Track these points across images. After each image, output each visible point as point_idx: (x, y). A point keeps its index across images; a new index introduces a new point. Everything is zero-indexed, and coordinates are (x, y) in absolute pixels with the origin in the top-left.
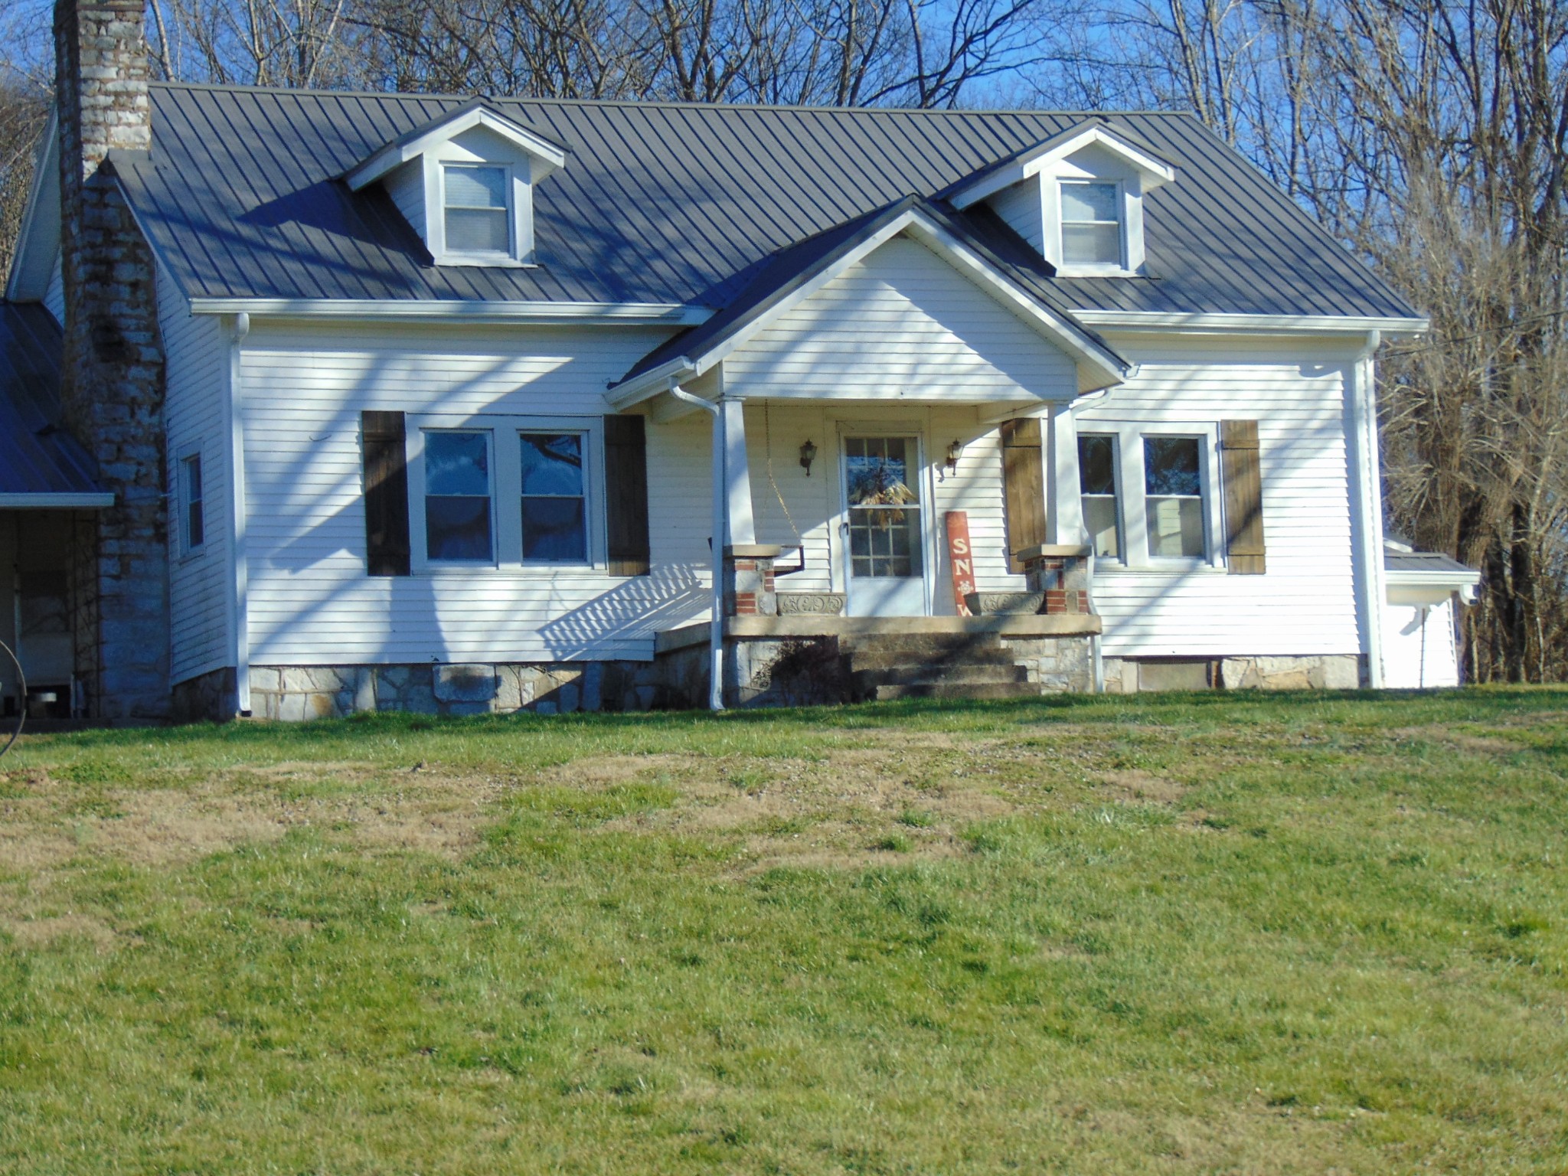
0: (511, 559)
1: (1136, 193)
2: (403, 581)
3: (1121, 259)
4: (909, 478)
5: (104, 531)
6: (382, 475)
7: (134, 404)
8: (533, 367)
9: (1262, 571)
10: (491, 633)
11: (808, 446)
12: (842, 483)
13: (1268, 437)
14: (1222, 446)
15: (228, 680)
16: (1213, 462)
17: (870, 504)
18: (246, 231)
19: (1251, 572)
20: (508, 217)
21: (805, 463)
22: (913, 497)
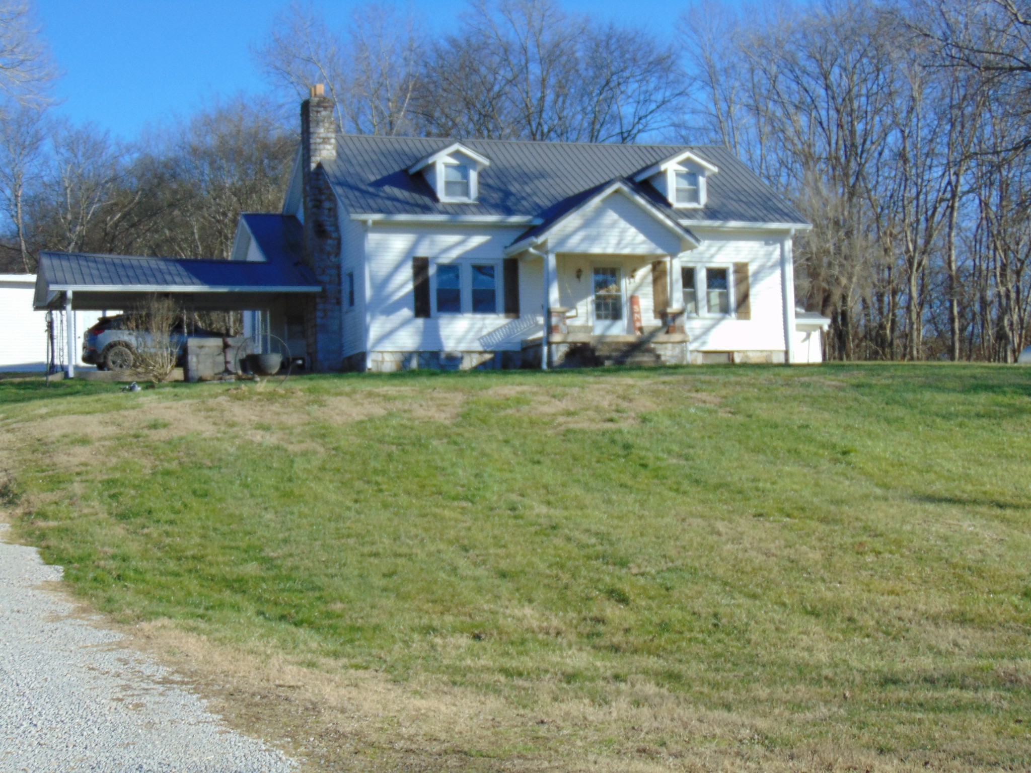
0: (467, 311)
1: (703, 175)
2: (429, 321)
3: (698, 201)
4: (617, 283)
5: (318, 300)
6: (420, 280)
7: (329, 254)
8: (477, 240)
9: (749, 319)
10: (459, 341)
11: (580, 271)
12: (592, 285)
13: (752, 269)
14: (735, 272)
15: (362, 357)
16: (731, 278)
17: (602, 292)
18: (371, 189)
19: (745, 319)
20: (468, 184)
21: (578, 277)
22: (619, 290)
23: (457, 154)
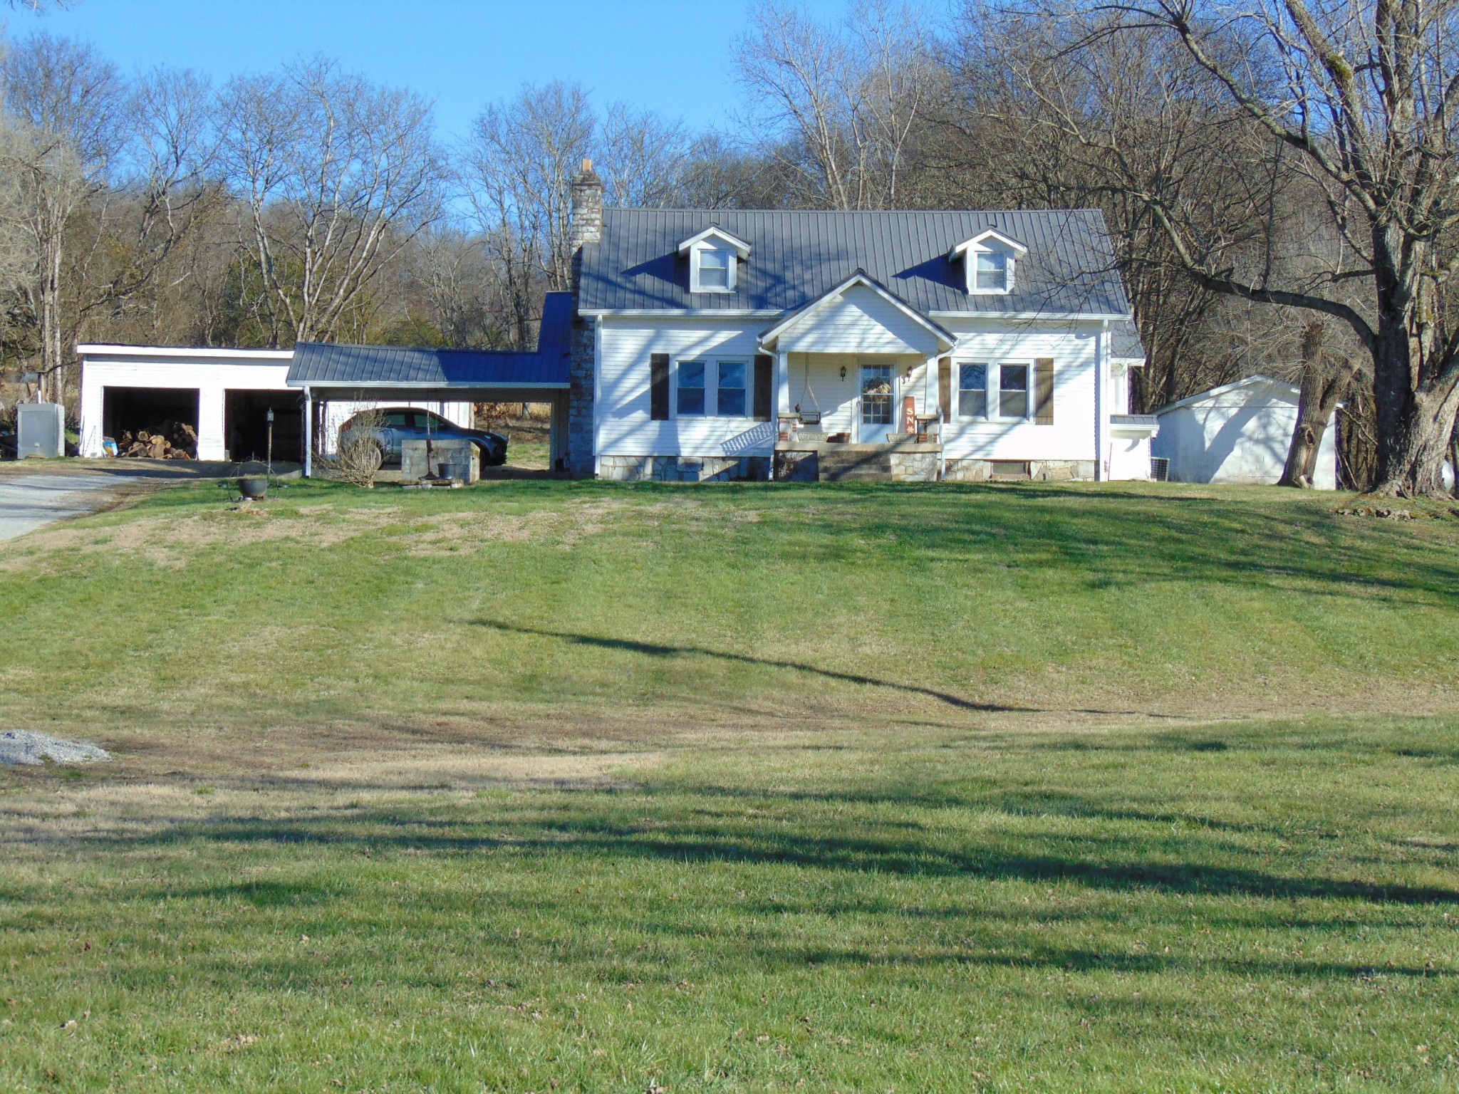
0: (711, 414)
1: (1012, 257)
2: (665, 422)
3: (1004, 287)
4: (890, 382)
5: (572, 397)
6: (659, 377)
8: (723, 336)
9: (1052, 423)
10: (696, 448)
11: (843, 369)
12: (859, 385)
13: (1057, 367)
14: (1037, 370)
15: (591, 461)
16: (1032, 378)
17: (872, 392)
18: (620, 280)
19: (1046, 424)
20: (726, 271)
21: (843, 375)
22: (891, 391)
23: (711, 240)
